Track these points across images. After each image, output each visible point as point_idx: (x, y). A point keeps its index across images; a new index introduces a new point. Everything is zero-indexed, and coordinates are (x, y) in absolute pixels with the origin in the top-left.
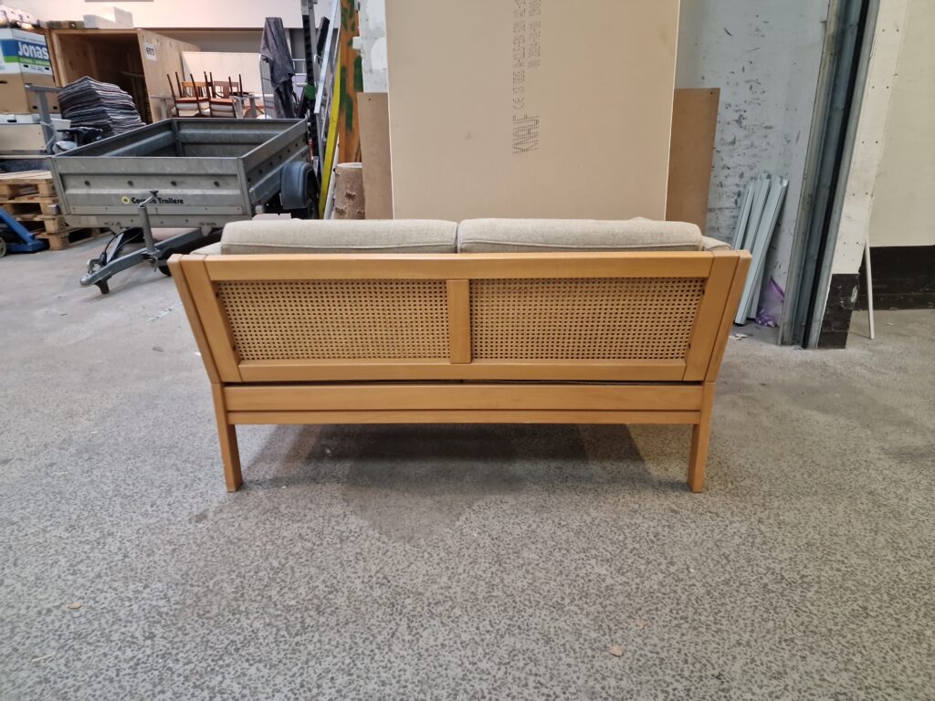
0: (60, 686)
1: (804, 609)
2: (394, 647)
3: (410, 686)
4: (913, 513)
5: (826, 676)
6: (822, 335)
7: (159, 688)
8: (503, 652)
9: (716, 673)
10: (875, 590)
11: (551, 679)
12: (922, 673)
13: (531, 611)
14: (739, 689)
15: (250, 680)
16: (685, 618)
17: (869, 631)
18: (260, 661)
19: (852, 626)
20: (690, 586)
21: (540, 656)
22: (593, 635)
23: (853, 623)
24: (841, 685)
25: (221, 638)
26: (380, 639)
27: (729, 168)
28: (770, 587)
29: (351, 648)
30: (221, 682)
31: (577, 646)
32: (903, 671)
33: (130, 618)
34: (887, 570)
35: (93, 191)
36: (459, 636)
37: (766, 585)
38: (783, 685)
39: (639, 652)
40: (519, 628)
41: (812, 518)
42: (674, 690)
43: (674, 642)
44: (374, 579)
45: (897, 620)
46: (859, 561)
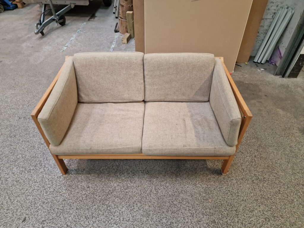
0: (68, 202)
1: (262, 190)
2: (152, 195)
3: (156, 208)
4: (301, 156)
5: (264, 212)
7: (94, 204)
8: (180, 199)
9: (236, 209)
10: (284, 184)
11: (192, 208)
12: (290, 213)
13: (187, 186)
14: (241, 215)
15: (116, 203)
16: (229, 191)
17: (279, 198)
18: (118, 197)
19: (275, 196)
20: (232, 180)
21: (190, 201)
22: (204, 195)
23: (275, 195)
24: (268, 216)
25: (107, 189)
26: (148, 192)
27: (273, 3)
28: (254, 181)
29: (140, 195)
30: (109, 203)
31: (199, 198)
32: (285, 212)
33: (82, 181)
34: (289, 177)
36: (168, 193)
37: (253, 180)
38: (252, 214)
39: (216, 201)
40: (184, 191)
41: (271, 156)
42: (224, 214)
43: (225, 198)
44: (145, 171)
45: (287, 195)
46: (281, 174)
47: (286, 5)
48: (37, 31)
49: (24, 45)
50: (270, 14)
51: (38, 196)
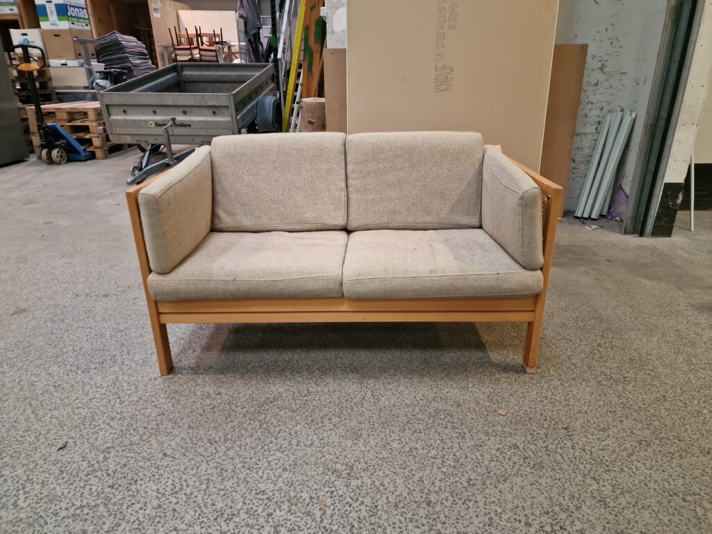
0: (172, 417)
1: (624, 395)
2: (364, 405)
3: (376, 425)
4: (705, 343)
5: (635, 431)
6: (655, 226)
7: (229, 420)
8: (431, 410)
9: (565, 426)
10: (672, 387)
11: (462, 425)
12: (697, 433)
13: (448, 390)
14: (579, 435)
15: (282, 417)
16: (546, 398)
17: (666, 409)
18: (286, 408)
19: (654, 406)
20: (550, 380)
21: (454, 413)
22: (487, 404)
23: (656, 404)
24: (644, 437)
25: (261, 396)
26: (355, 400)
27: (592, 104)
28: (602, 382)
29: (339, 404)
30: (265, 418)
31: (477, 409)
32: (685, 431)
33: (205, 384)
34: (682, 376)
35: (128, 118)
36: (404, 401)
37: (600, 381)
38: (606, 435)
39: (516, 414)
40: (441, 398)
41: (635, 345)
42: (538, 434)
43: (538, 410)
44: (348, 369)
45: (685, 404)
46: (664, 370)
47: (619, 107)
48: (132, 178)
49: (101, 203)
50: (591, 125)
51: (101, 408)
